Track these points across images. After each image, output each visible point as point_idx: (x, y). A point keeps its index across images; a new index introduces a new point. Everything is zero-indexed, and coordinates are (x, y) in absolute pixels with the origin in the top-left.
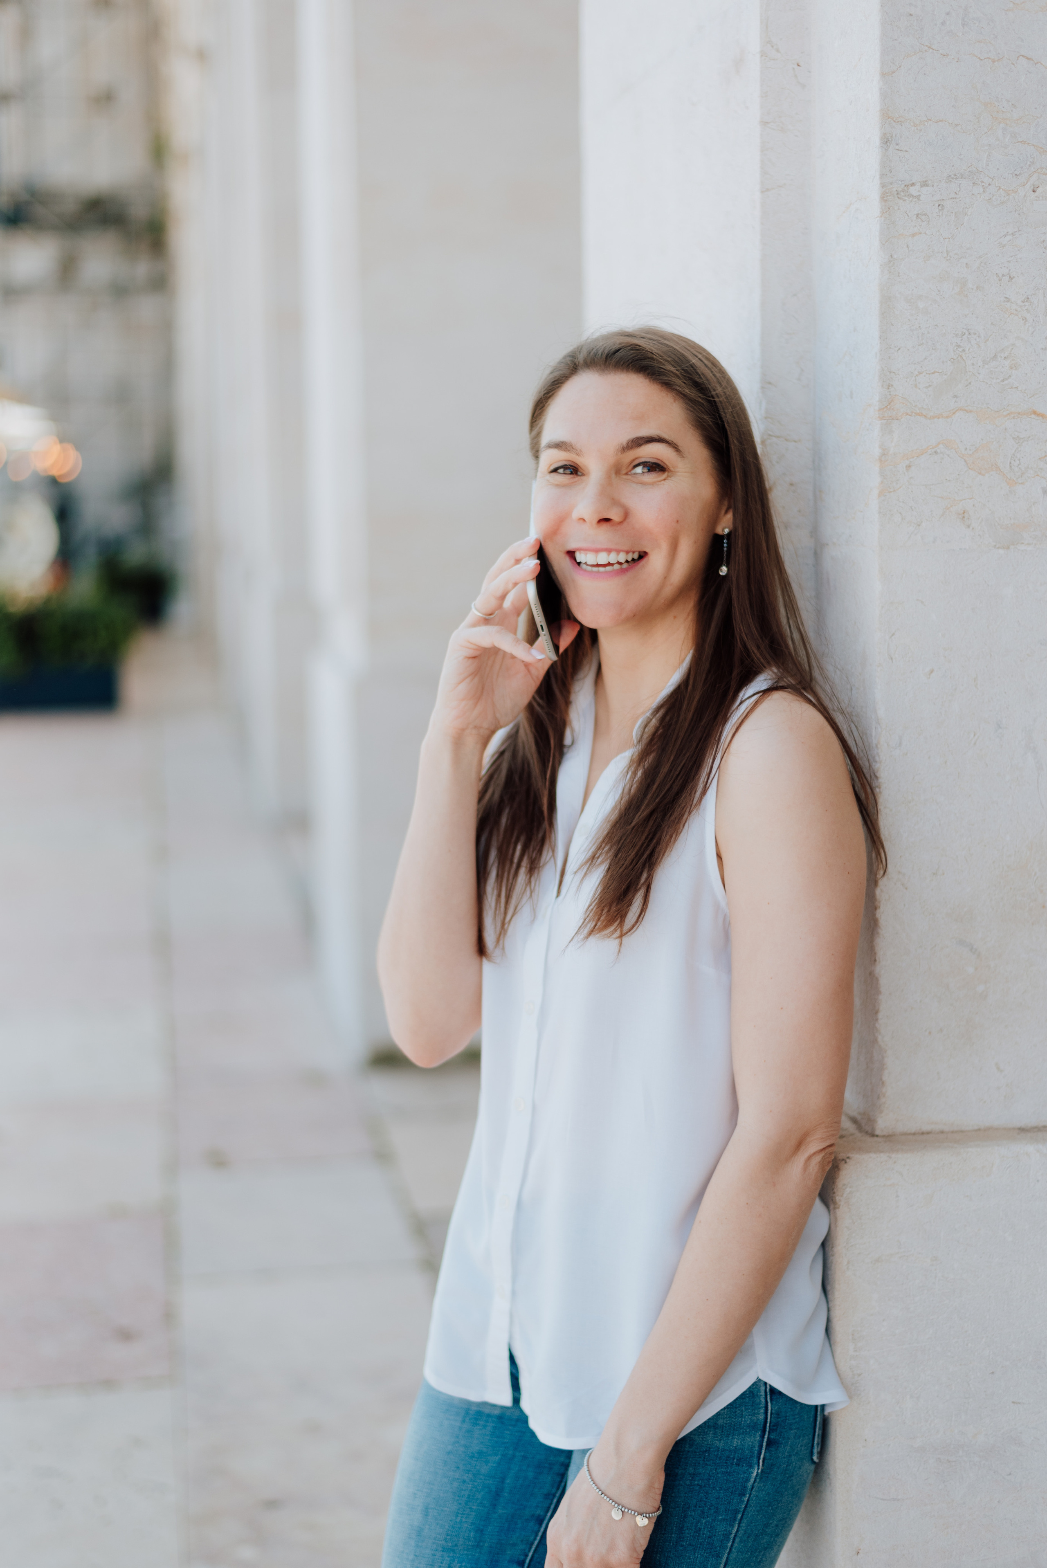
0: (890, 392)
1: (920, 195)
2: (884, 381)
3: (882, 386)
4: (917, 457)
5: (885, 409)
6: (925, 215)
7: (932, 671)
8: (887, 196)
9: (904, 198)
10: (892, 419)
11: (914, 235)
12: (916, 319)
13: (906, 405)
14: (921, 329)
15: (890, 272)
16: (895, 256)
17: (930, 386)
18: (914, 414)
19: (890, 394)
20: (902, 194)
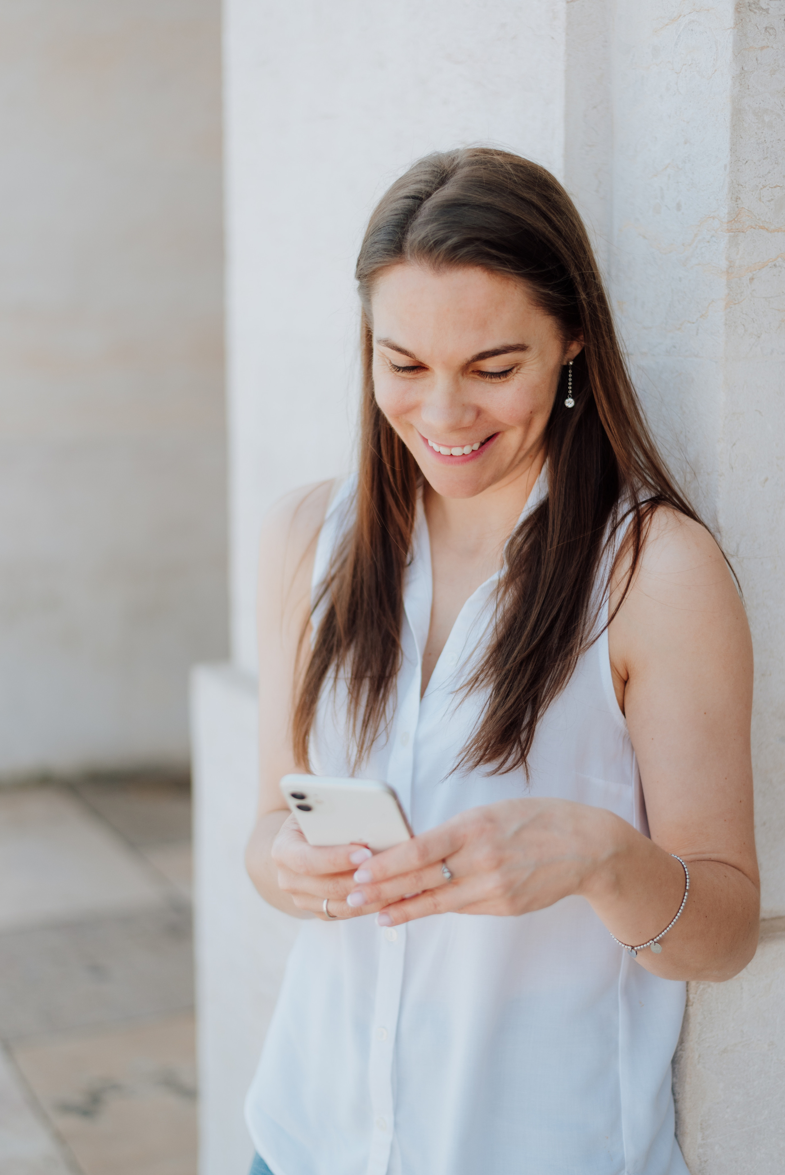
0: (738, 205)
1: (768, 9)
2: (732, 194)
3: (731, 198)
4: (759, 269)
5: (733, 222)
6: (773, 28)
7: (766, 480)
8: (741, 7)
9: (755, 10)
10: (739, 232)
11: (762, 48)
12: (762, 133)
13: (751, 218)
14: (766, 143)
15: (741, 84)
16: (746, 69)
17: (772, 199)
18: (757, 227)
19: (738, 207)
20: (753, 6)
